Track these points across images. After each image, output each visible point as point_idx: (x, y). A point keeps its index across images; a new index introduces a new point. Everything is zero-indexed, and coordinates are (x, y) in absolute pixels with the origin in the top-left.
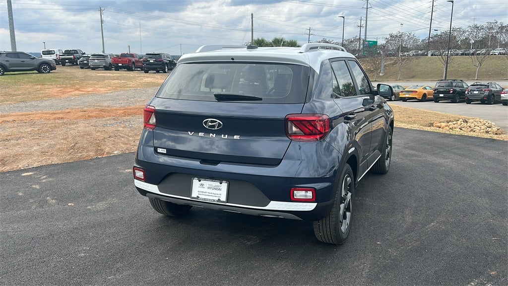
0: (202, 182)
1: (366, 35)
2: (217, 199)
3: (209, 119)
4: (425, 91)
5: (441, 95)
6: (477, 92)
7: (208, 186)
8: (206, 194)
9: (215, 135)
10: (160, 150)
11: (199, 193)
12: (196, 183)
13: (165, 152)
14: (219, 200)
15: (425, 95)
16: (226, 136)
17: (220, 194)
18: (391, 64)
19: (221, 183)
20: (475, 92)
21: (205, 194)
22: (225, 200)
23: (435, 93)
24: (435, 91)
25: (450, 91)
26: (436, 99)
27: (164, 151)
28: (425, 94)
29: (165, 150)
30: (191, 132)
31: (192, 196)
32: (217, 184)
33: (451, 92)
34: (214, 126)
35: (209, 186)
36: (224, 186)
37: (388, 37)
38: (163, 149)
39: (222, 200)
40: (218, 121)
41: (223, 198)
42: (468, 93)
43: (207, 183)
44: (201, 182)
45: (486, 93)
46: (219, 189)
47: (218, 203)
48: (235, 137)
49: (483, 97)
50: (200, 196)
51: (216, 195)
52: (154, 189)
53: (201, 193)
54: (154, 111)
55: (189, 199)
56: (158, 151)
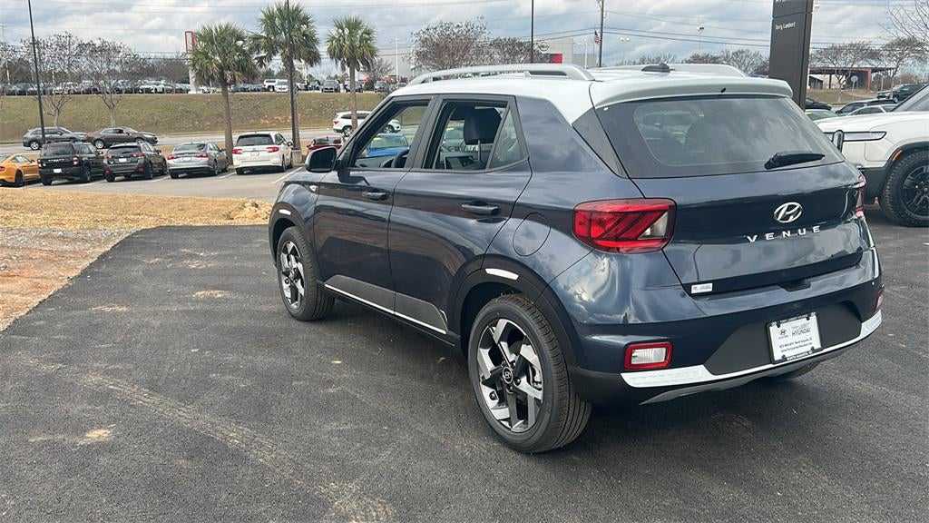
0: (784, 326)
2: (810, 348)
3: (787, 205)
4: (18, 166)
5: (57, 171)
6: (124, 160)
7: (792, 331)
8: (793, 346)
9: (789, 232)
10: (696, 289)
11: (783, 349)
12: (774, 332)
13: (711, 290)
14: (813, 349)
15: (19, 173)
16: (805, 230)
17: (810, 339)
19: (808, 319)
20: (121, 160)
21: (791, 346)
22: (820, 346)
23: (43, 167)
24: (42, 163)
25: (72, 162)
26: (46, 178)
27: (708, 288)
28: (19, 171)
29: (711, 284)
30: (752, 236)
31: (776, 359)
32: (803, 321)
33: (75, 163)
34: (789, 217)
35: (794, 331)
36: (813, 322)
38: (705, 285)
39: (816, 348)
40: (798, 205)
41: (817, 345)
42: (109, 163)
43: (789, 326)
44: (781, 328)
45: (141, 160)
46: (808, 331)
47: (814, 355)
48: (815, 230)
49: (138, 168)
50: (786, 354)
51: (806, 343)
52: (697, 374)
53: (785, 348)
54: (670, 207)
55: (771, 366)
56: (693, 291)
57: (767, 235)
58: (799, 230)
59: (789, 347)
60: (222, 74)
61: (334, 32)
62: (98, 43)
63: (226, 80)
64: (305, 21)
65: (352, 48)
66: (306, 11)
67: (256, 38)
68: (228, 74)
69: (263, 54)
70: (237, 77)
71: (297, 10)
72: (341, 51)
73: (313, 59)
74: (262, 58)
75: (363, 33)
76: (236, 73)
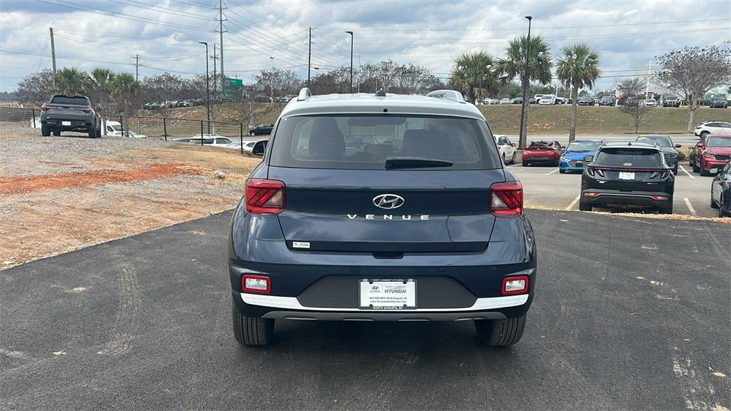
0: (375, 284)
1: (222, 71)
2: (402, 305)
3: (385, 195)
7: (385, 288)
8: (384, 300)
9: (391, 216)
10: (297, 245)
11: (372, 300)
12: (365, 286)
13: (309, 247)
14: (405, 305)
16: (409, 216)
17: (405, 298)
18: (262, 112)
19: (405, 283)
21: (381, 300)
22: (414, 305)
27: (307, 245)
29: (309, 243)
30: (352, 215)
31: (362, 305)
32: (399, 284)
34: (390, 205)
35: (387, 289)
36: (411, 286)
37: (260, 74)
38: (304, 243)
39: (408, 306)
40: (399, 197)
41: (411, 302)
43: (383, 285)
44: (373, 285)
46: (404, 291)
47: (405, 311)
48: (422, 217)
50: (374, 305)
51: (399, 300)
52: (291, 303)
53: (375, 300)
54: (282, 187)
55: (358, 310)
56: (294, 246)
57: (367, 216)
58: (404, 216)
59: (380, 300)
60: (471, 90)
61: (564, 58)
62: (408, 67)
63: (474, 95)
64: (543, 49)
65: (577, 70)
66: (544, 42)
67: (502, 62)
68: (476, 90)
69: (506, 75)
70: (482, 92)
71: (537, 41)
72: (566, 72)
73: (546, 78)
74: (506, 78)
75: (590, 57)
76: (482, 89)
